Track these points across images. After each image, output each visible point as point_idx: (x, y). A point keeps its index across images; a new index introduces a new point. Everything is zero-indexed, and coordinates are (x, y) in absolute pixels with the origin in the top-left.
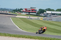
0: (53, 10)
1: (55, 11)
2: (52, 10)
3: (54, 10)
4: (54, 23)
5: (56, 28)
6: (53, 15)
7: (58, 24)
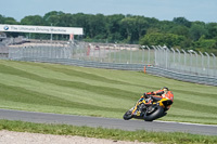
0: (11, 21)
1: (19, 24)
2: (9, 19)
3: (13, 19)
4: (17, 66)
5: (21, 86)
6: (12, 39)
7: (31, 72)
